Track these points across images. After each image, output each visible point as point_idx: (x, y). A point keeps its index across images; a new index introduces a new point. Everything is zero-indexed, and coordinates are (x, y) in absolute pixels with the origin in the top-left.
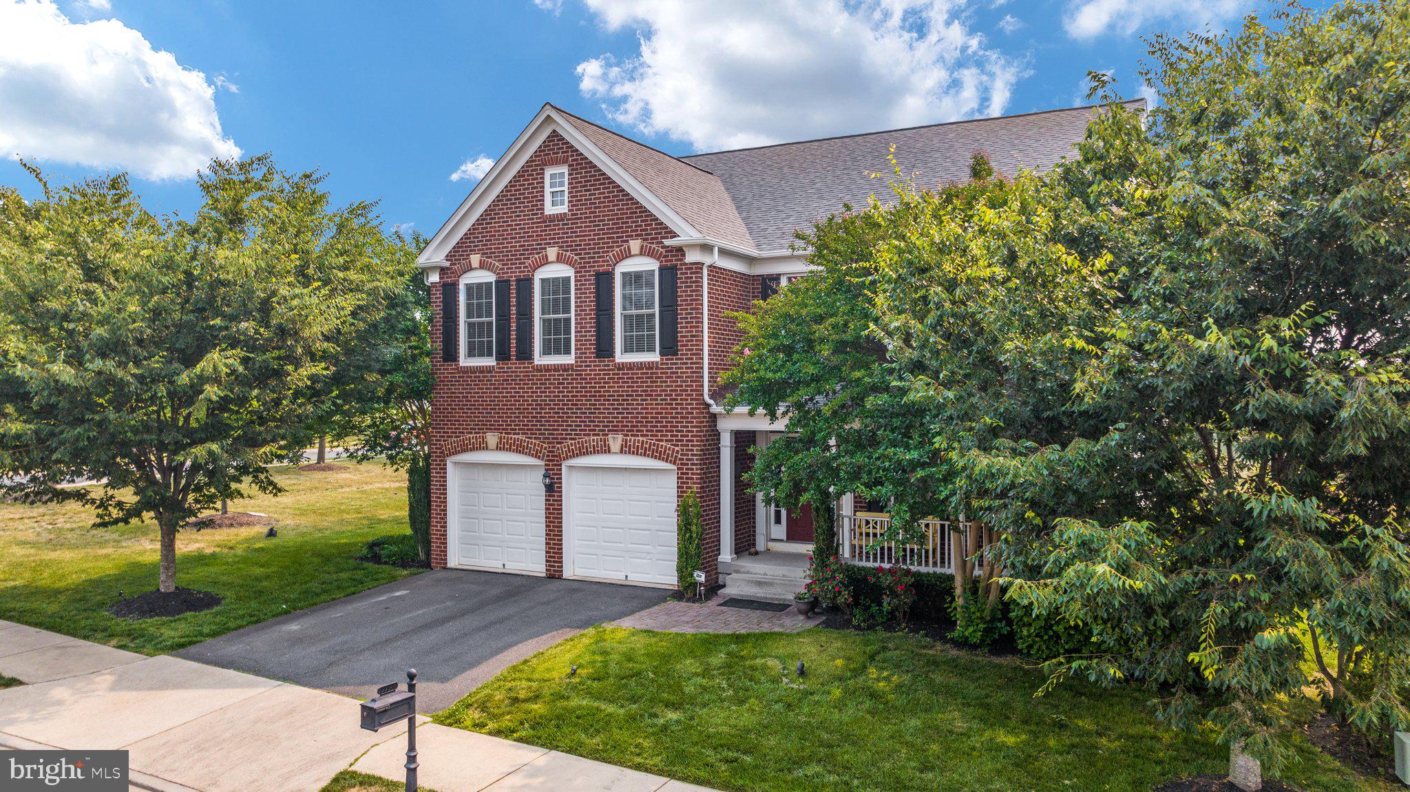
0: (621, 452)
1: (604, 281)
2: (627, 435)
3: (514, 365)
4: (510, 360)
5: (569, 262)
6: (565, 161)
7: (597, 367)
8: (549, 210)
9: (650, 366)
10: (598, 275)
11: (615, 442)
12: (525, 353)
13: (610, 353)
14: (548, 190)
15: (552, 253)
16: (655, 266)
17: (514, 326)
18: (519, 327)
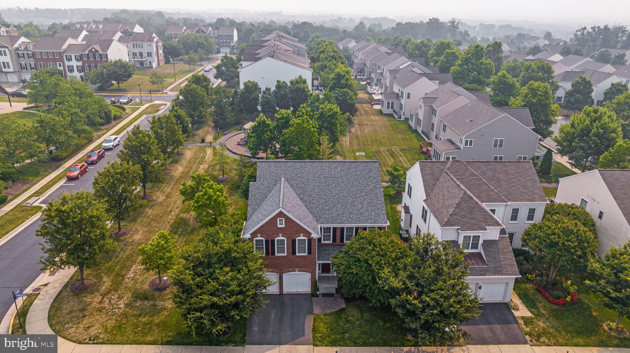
1: (294, 242)
2: (300, 268)
3: (270, 256)
5: (285, 237)
6: (284, 217)
7: (292, 257)
8: (279, 226)
9: (305, 256)
10: (292, 240)
11: (297, 270)
12: (273, 253)
13: (295, 254)
14: (278, 222)
15: (281, 235)
16: (306, 238)
17: (270, 249)
18: (272, 249)
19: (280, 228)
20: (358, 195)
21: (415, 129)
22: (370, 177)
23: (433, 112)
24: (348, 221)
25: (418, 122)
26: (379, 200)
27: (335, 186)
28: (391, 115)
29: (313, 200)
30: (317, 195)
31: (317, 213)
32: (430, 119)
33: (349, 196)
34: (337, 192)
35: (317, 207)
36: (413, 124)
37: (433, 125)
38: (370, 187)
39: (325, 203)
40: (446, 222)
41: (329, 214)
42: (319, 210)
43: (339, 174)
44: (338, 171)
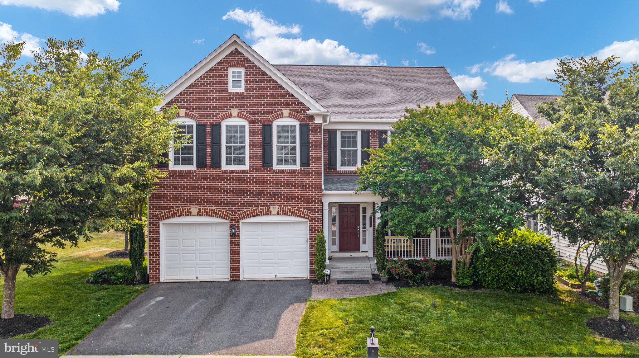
0: (278, 214)
1: (267, 129)
2: (281, 206)
3: (209, 170)
4: (206, 167)
5: (245, 118)
6: (243, 65)
7: (262, 172)
8: (231, 89)
9: (294, 172)
10: (264, 125)
11: (274, 209)
12: (216, 163)
13: (271, 165)
14: (230, 79)
15: (235, 112)
16: (296, 123)
17: (209, 149)
18: (212, 150)
19: (234, 94)
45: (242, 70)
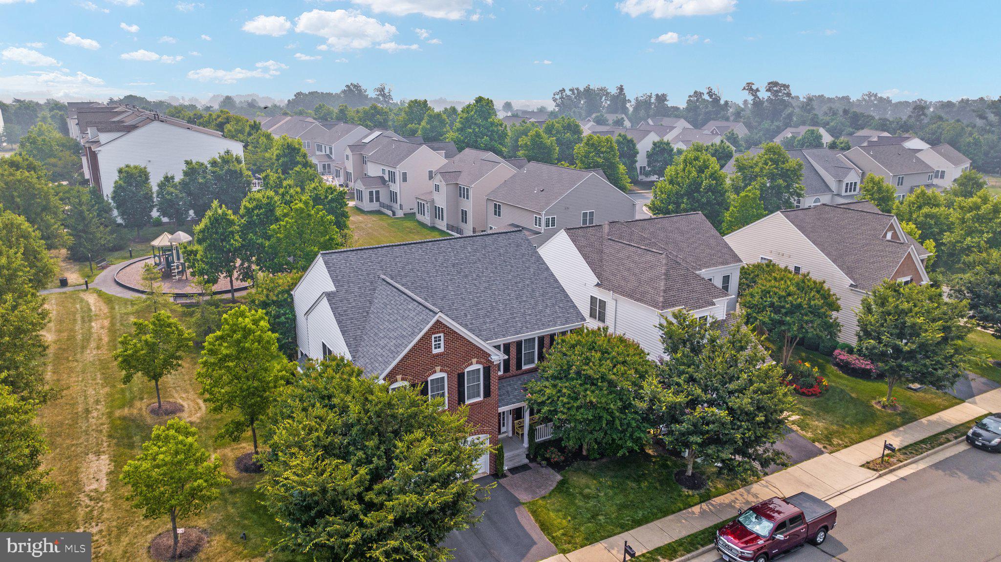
1: (461, 377)
5: (445, 371)
6: (443, 332)
7: (458, 408)
8: (435, 351)
9: (479, 403)
10: (458, 374)
13: (464, 402)
14: (434, 344)
15: (438, 369)
16: (481, 367)
19: (437, 355)
20: (520, 285)
21: (432, 225)
22: (523, 255)
23: (462, 192)
24: (527, 328)
25: (437, 213)
26: (555, 288)
27: (477, 276)
28: (378, 212)
29: (453, 303)
30: (455, 295)
31: (471, 324)
32: (457, 204)
33: (507, 288)
34: (486, 285)
35: (466, 316)
36: (426, 219)
37: (464, 213)
38: (532, 270)
39: (476, 306)
40: (663, 302)
41: (491, 322)
42: (472, 319)
43: (473, 256)
44: (469, 253)
45: (442, 335)
